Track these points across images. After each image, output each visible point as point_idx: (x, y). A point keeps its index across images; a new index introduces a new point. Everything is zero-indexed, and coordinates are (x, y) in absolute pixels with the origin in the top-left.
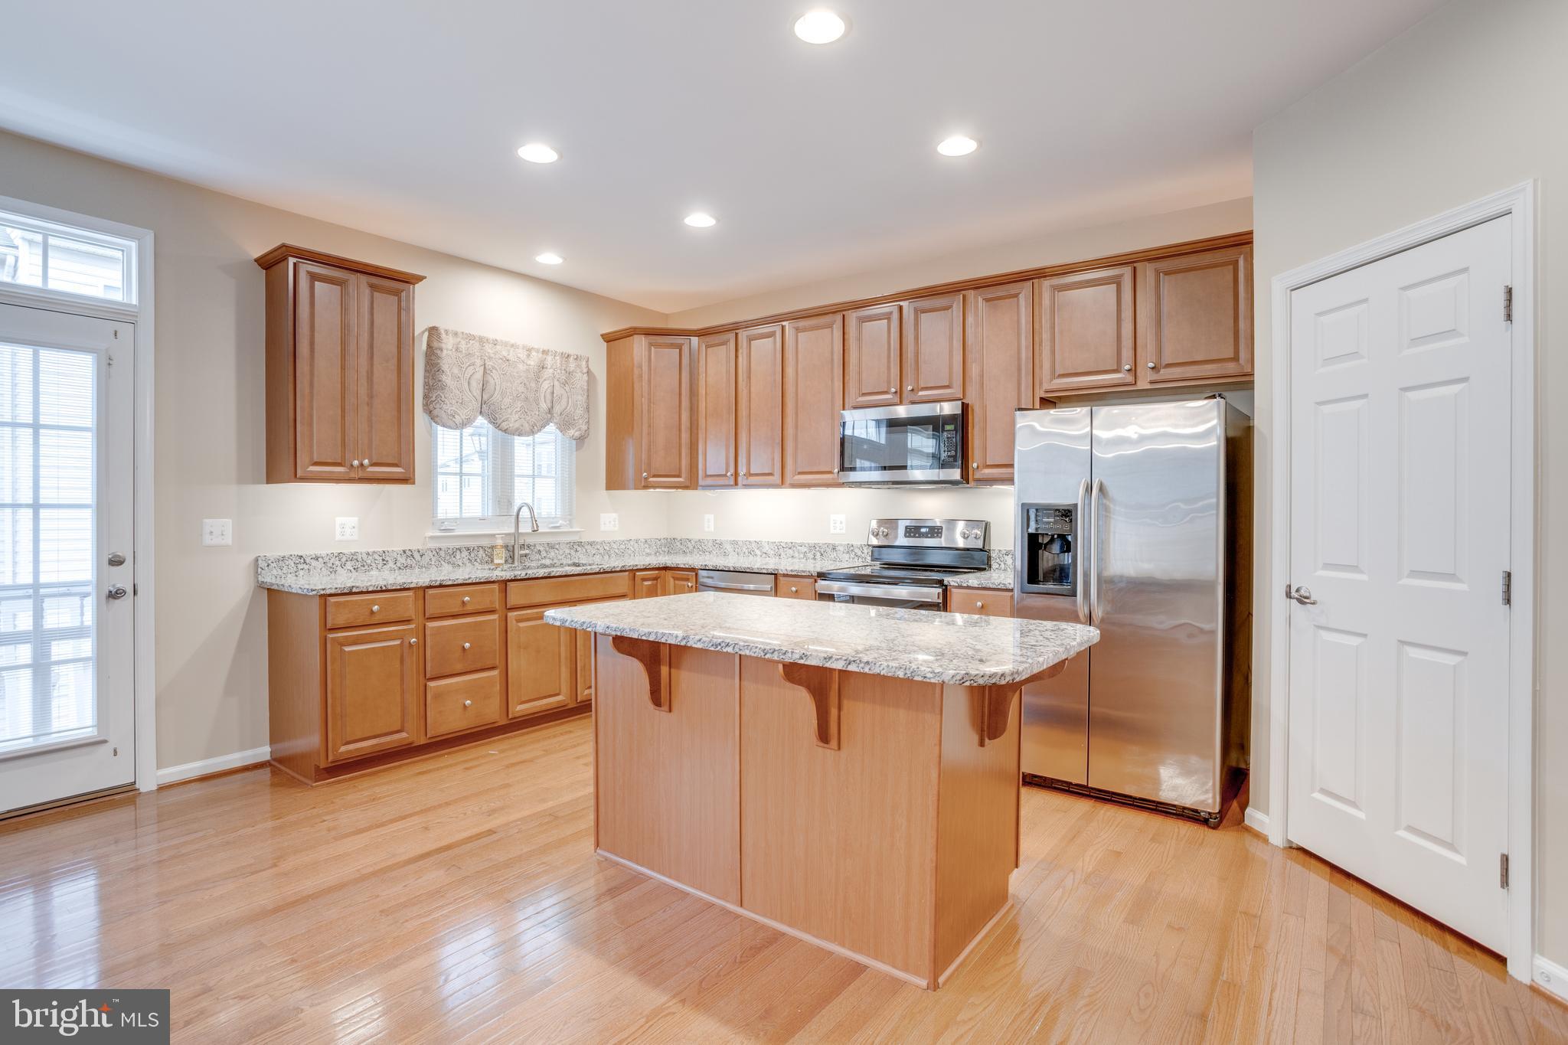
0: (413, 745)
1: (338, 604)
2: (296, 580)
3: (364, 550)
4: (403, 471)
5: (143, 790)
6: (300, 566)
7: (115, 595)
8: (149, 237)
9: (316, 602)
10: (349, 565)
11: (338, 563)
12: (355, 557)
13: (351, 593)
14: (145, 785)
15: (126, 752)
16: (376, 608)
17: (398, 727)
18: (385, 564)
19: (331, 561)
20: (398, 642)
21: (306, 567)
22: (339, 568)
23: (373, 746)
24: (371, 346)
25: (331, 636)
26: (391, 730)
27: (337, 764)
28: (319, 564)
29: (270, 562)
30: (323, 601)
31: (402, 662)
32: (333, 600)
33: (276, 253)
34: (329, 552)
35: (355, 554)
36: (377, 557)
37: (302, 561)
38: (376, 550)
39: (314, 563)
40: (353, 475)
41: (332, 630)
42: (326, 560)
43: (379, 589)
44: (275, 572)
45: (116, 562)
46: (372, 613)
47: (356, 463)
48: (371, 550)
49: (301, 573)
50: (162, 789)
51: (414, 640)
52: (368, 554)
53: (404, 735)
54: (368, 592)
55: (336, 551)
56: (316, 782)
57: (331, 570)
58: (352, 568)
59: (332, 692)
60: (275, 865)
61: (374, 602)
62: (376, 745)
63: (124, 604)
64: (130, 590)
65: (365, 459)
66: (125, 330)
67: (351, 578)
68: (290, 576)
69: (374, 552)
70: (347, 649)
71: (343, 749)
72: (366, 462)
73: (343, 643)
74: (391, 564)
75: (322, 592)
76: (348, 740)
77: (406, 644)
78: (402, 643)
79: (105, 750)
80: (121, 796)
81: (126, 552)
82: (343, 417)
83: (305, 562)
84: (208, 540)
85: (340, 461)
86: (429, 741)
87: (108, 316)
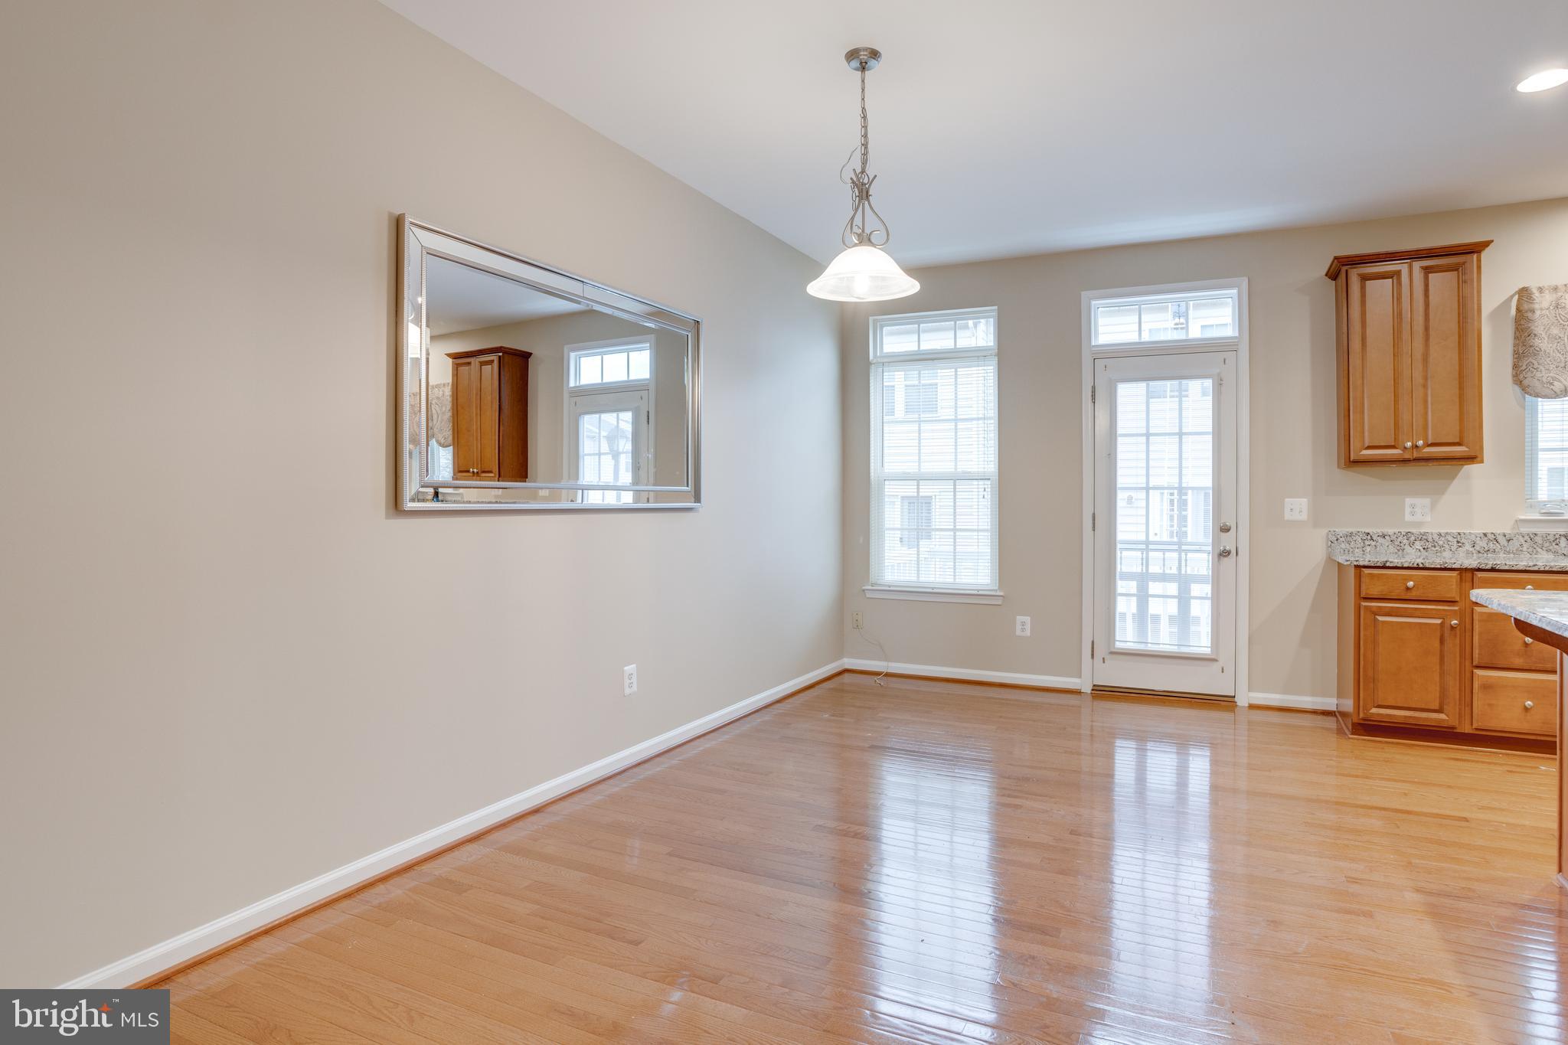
0: (1455, 731)
1: (1371, 575)
2: (1364, 554)
3: (1435, 531)
4: (1467, 449)
5: (1239, 703)
6: (1367, 543)
7: (1225, 554)
8: (1244, 282)
9: (1352, 572)
10: (1418, 545)
11: (1405, 541)
12: (1424, 537)
13: (1384, 567)
14: (1242, 701)
15: (1229, 670)
16: (1411, 584)
17: (1436, 706)
18: (1460, 547)
19: (1399, 540)
20: (1439, 621)
21: (1374, 543)
22: (1407, 547)
23: (1406, 717)
24: (1427, 328)
25: (1364, 604)
26: (1427, 707)
27: (1366, 722)
28: (1386, 542)
29: (1339, 537)
30: (1358, 571)
31: (1442, 641)
32: (1367, 571)
33: (1333, 266)
34: (1396, 531)
35: (1425, 534)
36: (1450, 538)
37: (1369, 537)
38: (1449, 531)
39: (1381, 540)
40: (1407, 456)
41: (1366, 599)
42: (1394, 538)
43: (1415, 565)
44: (1343, 546)
45: (1225, 529)
46: (1408, 589)
47: (1409, 444)
48: (1443, 531)
49: (1368, 549)
50: (1252, 707)
51: (1456, 622)
52: (1440, 535)
53: (1443, 716)
54: (1402, 568)
55: (1404, 531)
56: (1352, 734)
57: (1398, 548)
58: (1421, 548)
59: (1364, 655)
60: (1270, 771)
61: (1410, 578)
62: (1410, 717)
63: (1228, 562)
64: (1234, 552)
65: (1419, 440)
66: (1230, 356)
67: (1420, 557)
68: (1357, 550)
69: (1447, 533)
70: (1380, 618)
71: (1374, 710)
72: (1420, 443)
73: (1376, 612)
74: (1468, 547)
75: (1356, 563)
76: (1380, 703)
77: (1447, 626)
78: (1442, 625)
79: (1216, 667)
80: (1222, 703)
81: (1231, 523)
82: (1396, 402)
83: (1372, 539)
84: (1288, 516)
85: (1393, 444)
86: (1471, 732)
87: (1214, 349)
